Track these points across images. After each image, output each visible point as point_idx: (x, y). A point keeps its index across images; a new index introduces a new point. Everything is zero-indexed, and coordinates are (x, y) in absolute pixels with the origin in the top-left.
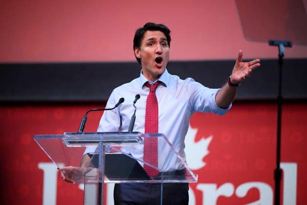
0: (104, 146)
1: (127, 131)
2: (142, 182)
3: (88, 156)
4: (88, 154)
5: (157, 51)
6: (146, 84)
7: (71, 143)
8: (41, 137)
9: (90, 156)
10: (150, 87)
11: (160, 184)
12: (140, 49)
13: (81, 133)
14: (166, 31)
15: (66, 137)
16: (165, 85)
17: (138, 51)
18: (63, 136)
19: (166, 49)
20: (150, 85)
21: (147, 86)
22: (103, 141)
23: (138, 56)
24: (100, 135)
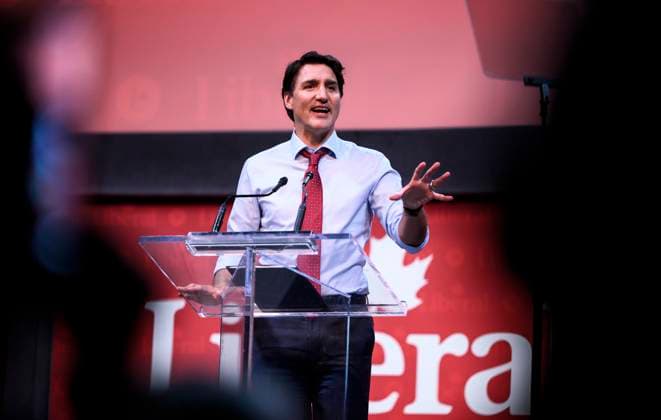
0: (254, 254)
1: (292, 229)
2: (316, 315)
3: (227, 271)
4: (228, 268)
5: (318, 97)
6: (303, 153)
7: (199, 249)
8: (151, 239)
9: (231, 270)
10: (309, 158)
11: (345, 318)
12: (292, 95)
13: (216, 234)
14: (336, 67)
15: (193, 239)
16: (333, 155)
17: (289, 98)
18: (186, 239)
19: (335, 95)
20: (310, 154)
21: (305, 156)
22: (252, 247)
23: (289, 106)
24: (248, 236)
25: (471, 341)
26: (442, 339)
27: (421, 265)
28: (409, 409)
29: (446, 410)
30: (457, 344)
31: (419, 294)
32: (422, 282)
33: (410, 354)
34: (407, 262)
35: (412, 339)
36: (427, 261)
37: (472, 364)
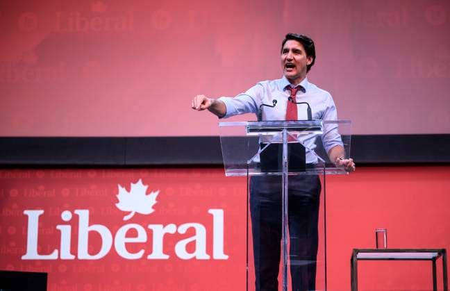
10: (291, 91)
16: (304, 90)
20: (291, 88)
25: (178, 226)
26: (164, 226)
27: (154, 195)
28: (150, 257)
29: (166, 257)
30: (171, 229)
31: (153, 207)
32: (154, 202)
33: (150, 234)
34: (148, 193)
35: (151, 227)
36: (156, 194)
37: (177, 237)
